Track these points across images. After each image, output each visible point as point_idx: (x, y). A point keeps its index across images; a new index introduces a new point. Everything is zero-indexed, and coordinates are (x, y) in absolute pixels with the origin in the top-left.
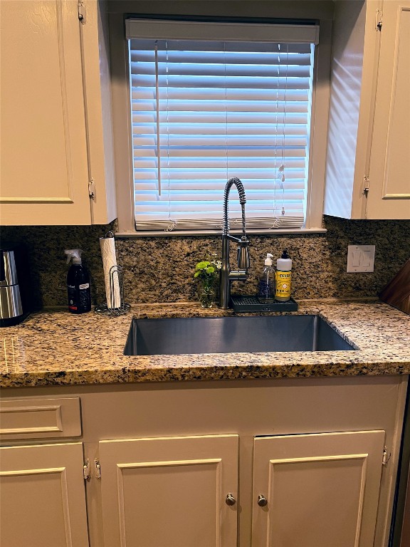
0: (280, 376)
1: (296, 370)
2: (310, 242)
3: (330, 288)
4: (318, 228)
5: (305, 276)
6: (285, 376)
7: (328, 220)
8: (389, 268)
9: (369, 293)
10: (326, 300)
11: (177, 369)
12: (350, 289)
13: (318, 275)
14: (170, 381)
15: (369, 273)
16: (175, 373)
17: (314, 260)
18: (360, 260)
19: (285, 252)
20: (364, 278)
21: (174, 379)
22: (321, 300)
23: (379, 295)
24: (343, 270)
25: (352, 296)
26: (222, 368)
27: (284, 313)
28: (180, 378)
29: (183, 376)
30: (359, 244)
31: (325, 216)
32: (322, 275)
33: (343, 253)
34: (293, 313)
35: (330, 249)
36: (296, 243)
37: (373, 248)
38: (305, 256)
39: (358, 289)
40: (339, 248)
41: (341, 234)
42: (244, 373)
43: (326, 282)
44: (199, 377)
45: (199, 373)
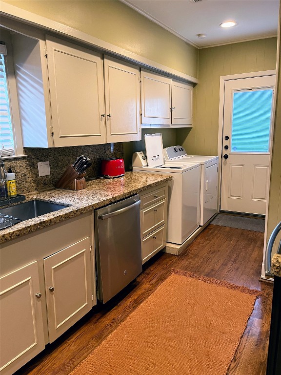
0: (53, 223)
1: (59, 219)
2: (19, 163)
3: (33, 186)
4: (22, 154)
5: (20, 182)
6: (55, 223)
7: (26, 150)
8: (56, 172)
9: (50, 186)
10: (33, 193)
11: (7, 234)
12: (42, 185)
13: (26, 180)
14: (5, 242)
15: (49, 175)
16: (6, 236)
17: (23, 173)
18: (44, 169)
19: (10, 169)
20: (47, 178)
21: (7, 240)
22: (31, 193)
23: (54, 186)
24: (37, 175)
25: (43, 189)
26: (29, 227)
27: (19, 203)
28: (9, 238)
29: (10, 237)
30: (42, 161)
31: (24, 148)
32: (28, 180)
33: (36, 167)
34: (24, 202)
35: (30, 165)
36: (13, 164)
37: (48, 163)
38: (18, 171)
39: (45, 184)
40: (34, 164)
41: (34, 157)
42: (39, 227)
43: (31, 183)
44: (19, 235)
45: (18, 233)
